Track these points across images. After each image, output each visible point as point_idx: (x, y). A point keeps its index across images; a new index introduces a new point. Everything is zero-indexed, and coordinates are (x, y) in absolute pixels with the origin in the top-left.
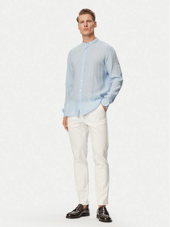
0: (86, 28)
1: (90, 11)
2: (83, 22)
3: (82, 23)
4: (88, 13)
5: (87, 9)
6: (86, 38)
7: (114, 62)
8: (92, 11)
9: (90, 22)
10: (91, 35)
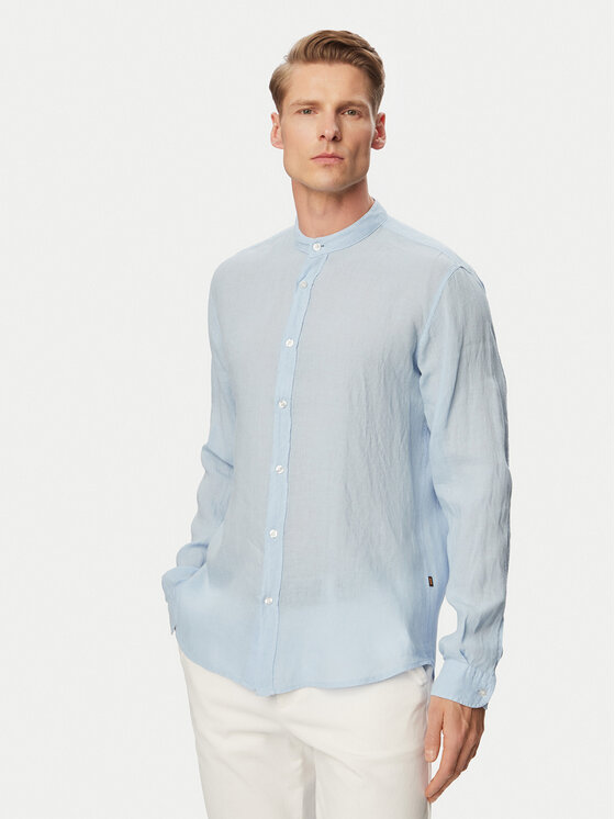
0: (332, 149)
1: (366, 47)
2: (311, 109)
3: (307, 112)
4: (349, 62)
5: (347, 35)
6: (318, 204)
7: (464, 361)
8: (372, 51)
9: (353, 113)
10: (350, 193)
